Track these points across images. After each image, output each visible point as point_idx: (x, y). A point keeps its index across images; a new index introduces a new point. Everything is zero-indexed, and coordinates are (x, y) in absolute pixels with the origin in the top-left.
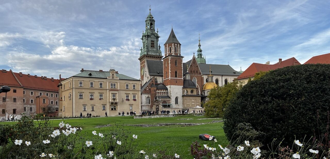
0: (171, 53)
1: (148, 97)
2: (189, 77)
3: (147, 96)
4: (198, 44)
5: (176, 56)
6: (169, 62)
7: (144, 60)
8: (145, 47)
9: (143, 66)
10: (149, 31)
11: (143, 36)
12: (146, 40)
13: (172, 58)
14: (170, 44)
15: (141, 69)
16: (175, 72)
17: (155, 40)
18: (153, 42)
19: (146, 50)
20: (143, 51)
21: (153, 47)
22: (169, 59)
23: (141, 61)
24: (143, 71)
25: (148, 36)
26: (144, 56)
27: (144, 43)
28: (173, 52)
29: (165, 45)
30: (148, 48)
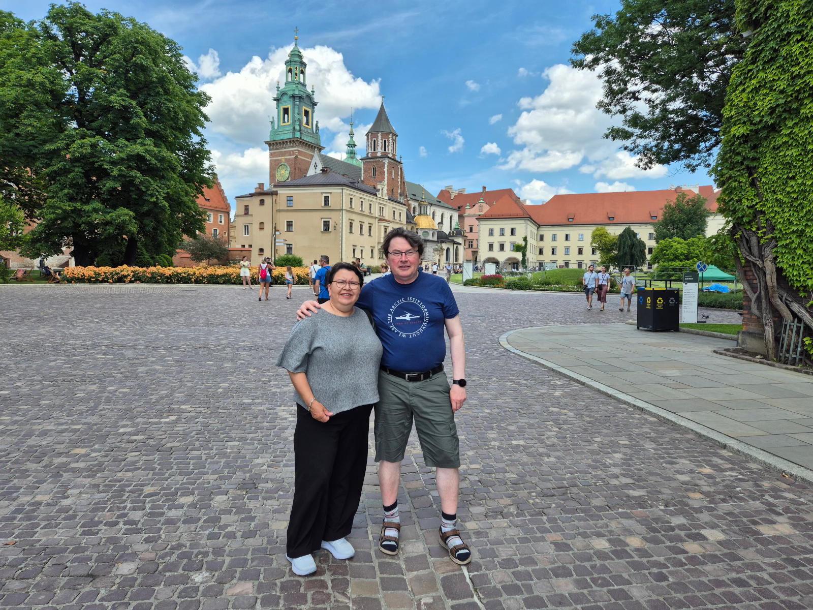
0: (387, 151)
5: (394, 160)
6: (386, 169)
7: (289, 147)
8: (294, 121)
9: (283, 160)
10: (300, 86)
11: (284, 94)
12: (294, 105)
13: (389, 163)
14: (386, 134)
15: (274, 166)
16: (391, 191)
17: (310, 110)
18: (307, 113)
19: (297, 128)
20: (278, 126)
21: (307, 123)
22: (384, 163)
23: (277, 149)
24: (283, 172)
25: (300, 98)
26: (293, 141)
27: (286, 111)
28: (390, 151)
29: (372, 134)
30: (300, 125)
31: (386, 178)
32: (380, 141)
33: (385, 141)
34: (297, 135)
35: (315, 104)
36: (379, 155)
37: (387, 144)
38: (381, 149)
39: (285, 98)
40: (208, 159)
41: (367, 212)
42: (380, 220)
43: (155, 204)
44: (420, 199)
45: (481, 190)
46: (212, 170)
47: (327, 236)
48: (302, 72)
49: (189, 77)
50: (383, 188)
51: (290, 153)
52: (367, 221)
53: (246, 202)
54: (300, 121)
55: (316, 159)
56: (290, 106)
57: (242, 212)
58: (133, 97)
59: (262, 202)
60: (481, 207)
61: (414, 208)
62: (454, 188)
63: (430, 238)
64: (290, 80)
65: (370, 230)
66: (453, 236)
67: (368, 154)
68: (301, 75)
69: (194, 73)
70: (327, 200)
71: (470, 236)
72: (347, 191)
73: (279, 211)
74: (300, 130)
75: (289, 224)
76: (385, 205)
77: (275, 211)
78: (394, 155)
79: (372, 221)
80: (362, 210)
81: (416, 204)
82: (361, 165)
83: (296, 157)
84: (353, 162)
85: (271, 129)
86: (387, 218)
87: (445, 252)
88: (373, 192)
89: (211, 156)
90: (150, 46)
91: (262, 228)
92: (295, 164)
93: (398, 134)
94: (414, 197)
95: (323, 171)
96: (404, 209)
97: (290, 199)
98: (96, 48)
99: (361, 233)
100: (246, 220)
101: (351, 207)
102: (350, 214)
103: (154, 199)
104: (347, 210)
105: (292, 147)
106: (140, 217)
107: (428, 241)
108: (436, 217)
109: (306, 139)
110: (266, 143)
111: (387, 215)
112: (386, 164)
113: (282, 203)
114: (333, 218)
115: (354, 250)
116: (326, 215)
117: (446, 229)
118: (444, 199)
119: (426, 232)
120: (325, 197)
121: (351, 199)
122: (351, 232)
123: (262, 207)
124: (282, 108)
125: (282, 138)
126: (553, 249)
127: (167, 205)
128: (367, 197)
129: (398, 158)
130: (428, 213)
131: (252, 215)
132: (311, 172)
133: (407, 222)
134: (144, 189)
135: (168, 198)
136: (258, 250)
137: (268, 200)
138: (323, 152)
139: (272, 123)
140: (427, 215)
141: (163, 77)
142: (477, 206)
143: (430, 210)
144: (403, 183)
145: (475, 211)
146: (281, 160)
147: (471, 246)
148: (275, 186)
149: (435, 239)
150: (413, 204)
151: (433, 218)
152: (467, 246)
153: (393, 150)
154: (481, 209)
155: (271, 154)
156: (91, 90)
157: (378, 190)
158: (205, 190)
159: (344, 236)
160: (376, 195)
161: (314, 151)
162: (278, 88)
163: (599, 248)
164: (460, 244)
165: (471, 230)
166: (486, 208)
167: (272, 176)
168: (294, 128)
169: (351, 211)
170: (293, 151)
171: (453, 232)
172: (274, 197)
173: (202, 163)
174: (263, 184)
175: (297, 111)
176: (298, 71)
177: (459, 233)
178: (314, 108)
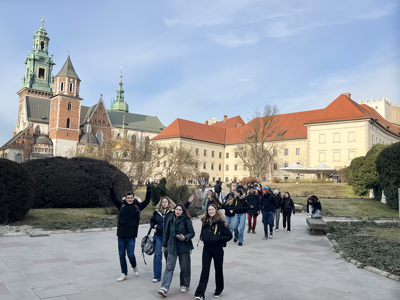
0: (63, 91)
1: (19, 154)
2: (89, 129)
3: (17, 152)
6: (59, 104)
7: (24, 95)
8: (29, 76)
17: (46, 68)
18: (42, 70)
21: (43, 77)
25: (35, 60)
26: (25, 90)
30: (33, 79)
31: (59, 111)
32: (58, 83)
33: (62, 83)
34: (28, 86)
35: (53, 64)
37: (64, 85)
38: (59, 89)
39: (28, 62)
54: (33, 76)
56: (29, 67)
74: (32, 83)
112: (59, 100)
124: (27, 69)
146: (22, 104)
175: (31, 69)
176: (38, 42)
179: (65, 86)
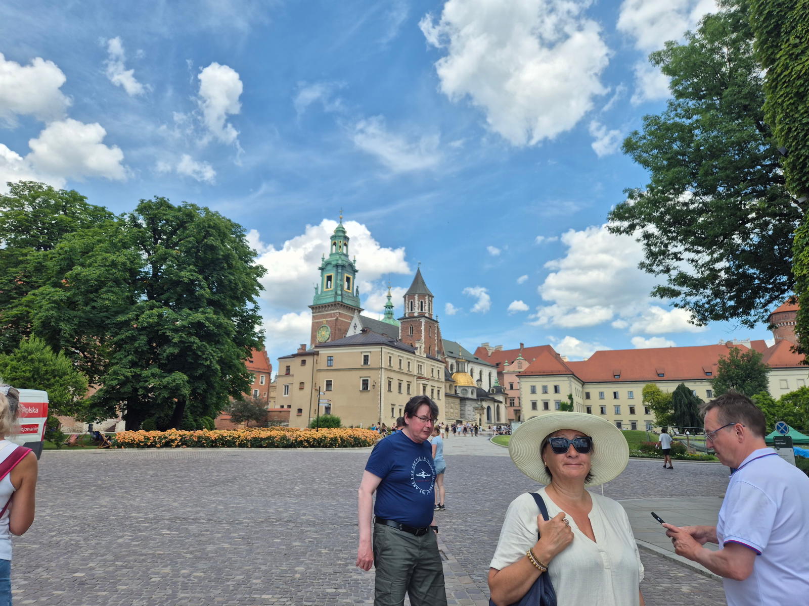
0: (423, 311)
4: (386, 294)
5: (431, 319)
6: (423, 328)
7: (330, 310)
8: (336, 287)
9: (325, 322)
10: (343, 257)
11: (328, 263)
12: (337, 273)
13: (426, 322)
14: (422, 296)
15: (316, 328)
16: (428, 348)
17: (351, 277)
18: (348, 279)
19: (339, 292)
20: (322, 291)
21: (349, 288)
22: (421, 322)
23: (319, 312)
24: (323, 333)
25: (343, 266)
26: (335, 305)
27: (329, 278)
28: (427, 311)
29: (409, 296)
30: (342, 290)
31: (423, 336)
32: (417, 302)
33: (422, 302)
34: (339, 299)
35: (357, 271)
36: (416, 314)
37: (423, 304)
38: (418, 309)
39: (329, 267)
40: (260, 324)
41: (405, 370)
42: (419, 378)
43: (208, 367)
44: (457, 356)
45: (519, 347)
46: (262, 333)
47: (365, 395)
48: (345, 245)
49: (250, 253)
50: (420, 346)
51: (331, 316)
52: (405, 379)
53: (288, 362)
54: (342, 286)
55: (356, 320)
56: (333, 274)
57: (284, 372)
58: (201, 272)
59: (304, 362)
60: (520, 363)
61: (452, 366)
62: (490, 345)
63: (469, 395)
64: (334, 251)
65: (409, 388)
66: (493, 393)
67: (405, 314)
68: (345, 247)
69: (254, 250)
70: (366, 358)
71: (511, 394)
72: (386, 350)
73: (319, 370)
74: (342, 295)
75: (329, 384)
76: (423, 363)
77: (316, 371)
78: (430, 315)
79: (410, 379)
80: (400, 368)
81: (454, 361)
82: (399, 324)
83: (337, 319)
84: (391, 322)
85: (314, 294)
86: (425, 376)
87: (485, 411)
88: (411, 350)
89: (262, 321)
90: (220, 230)
91: (301, 389)
92: (336, 325)
93: (433, 294)
94: (451, 355)
95: (363, 331)
96: (442, 366)
97: (330, 359)
98: (174, 232)
99: (400, 392)
100: (287, 380)
101: (390, 366)
102: (389, 372)
103: (208, 363)
104: (386, 369)
105: (333, 310)
106: (193, 380)
107: (468, 399)
108: (474, 374)
109: (346, 302)
110: (310, 307)
111: (426, 372)
112: (423, 323)
113: (322, 362)
114: (372, 377)
115: (393, 409)
116: (365, 374)
117: (485, 387)
118: (482, 356)
119: (465, 389)
120: (365, 356)
121: (390, 357)
122: (390, 390)
123: (303, 367)
124: (326, 275)
125: (324, 302)
126: (602, 408)
127: (219, 367)
128: (405, 355)
129: (434, 317)
130: (466, 371)
131: (293, 375)
132: (350, 333)
133: (446, 380)
134: (200, 353)
135: (221, 361)
136: (297, 410)
137: (309, 360)
138: (363, 314)
139: (316, 289)
140: (465, 372)
141: (229, 254)
142: (516, 362)
143: (468, 367)
144: (440, 341)
145: (514, 367)
146: (322, 322)
147: (512, 404)
148: (316, 347)
149: (475, 397)
150: (451, 361)
151: (472, 375)
152: (508, 405)
153: (429, 310)
154: (520, 366)
155: (314, 317)
156: (164, 267)
157: (416, 348)
158: (254, 352)
159: (382, 395)
160: (414, 353)
161: (354, 314)
162: (323, 259)
163: (652, 407)
164: (501, 402)
165: (512, 388)
166: (525, 365)
167: (314, 337)
168: (336, 293)
169: (389, 369)
170: (334, 313)
171: (493, 390)
172: (316, 357)
173: (253, 327)
174: (305, 345)
175: (339, 278)
176: (341, 244)
177: (499, 390)
178: (354, 275)
179: (425, 306)
